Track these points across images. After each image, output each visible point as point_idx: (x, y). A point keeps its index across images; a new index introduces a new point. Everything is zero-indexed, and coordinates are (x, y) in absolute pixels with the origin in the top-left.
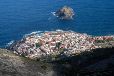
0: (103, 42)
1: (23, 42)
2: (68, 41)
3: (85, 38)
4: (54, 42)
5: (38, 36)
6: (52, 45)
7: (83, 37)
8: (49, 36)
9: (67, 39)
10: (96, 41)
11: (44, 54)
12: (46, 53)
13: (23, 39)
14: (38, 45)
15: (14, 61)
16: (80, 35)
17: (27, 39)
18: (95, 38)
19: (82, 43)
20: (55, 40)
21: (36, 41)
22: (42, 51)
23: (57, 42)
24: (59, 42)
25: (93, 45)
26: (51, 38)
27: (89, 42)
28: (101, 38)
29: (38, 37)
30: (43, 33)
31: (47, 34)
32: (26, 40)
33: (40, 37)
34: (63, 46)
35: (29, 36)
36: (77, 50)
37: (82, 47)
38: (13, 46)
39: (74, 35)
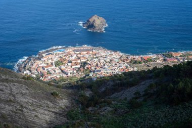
0: (140, 63)
1: (39, 59)
2: (96, 60)
3: (118, 57)
4: (79, 61)
5: (59, 52)
6: (76, 64)
7: (116, 56)
8: (72, 53)
9: (95, 58)
10: (131, 61)
11: (65, 76)
12: (67, 74)
13: (39, 55)
14: (57, 64)
15: (15, 85)
16: (112, 53)
17: (44, 55)
18: (131, 57)
19: (114, 63)
20: (79, 59)
21: (56, 59)
22: (62, 71)
23: (82, 60)
24: (85, 60)
25: (127, 67)
26: (75, 56)
27: (122, 62)
28: (137, 58)
29: (59, 54)
30: (65, 48)
31: (70, 50)
32: (42, 57)
33: (61, 54)
34: (90, 66)
35: (47, 51)
36: (106, 72)
37: (114, 68)
38: (26, 64)
39: (104, 52)
